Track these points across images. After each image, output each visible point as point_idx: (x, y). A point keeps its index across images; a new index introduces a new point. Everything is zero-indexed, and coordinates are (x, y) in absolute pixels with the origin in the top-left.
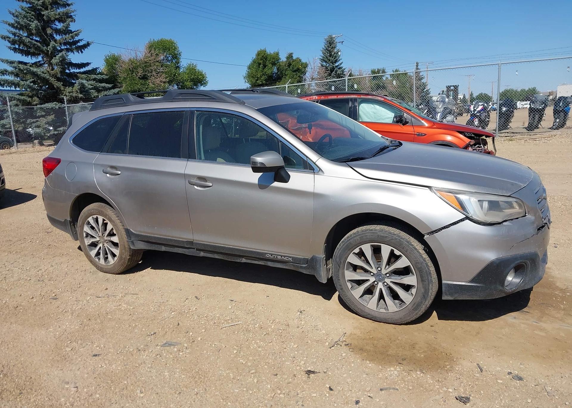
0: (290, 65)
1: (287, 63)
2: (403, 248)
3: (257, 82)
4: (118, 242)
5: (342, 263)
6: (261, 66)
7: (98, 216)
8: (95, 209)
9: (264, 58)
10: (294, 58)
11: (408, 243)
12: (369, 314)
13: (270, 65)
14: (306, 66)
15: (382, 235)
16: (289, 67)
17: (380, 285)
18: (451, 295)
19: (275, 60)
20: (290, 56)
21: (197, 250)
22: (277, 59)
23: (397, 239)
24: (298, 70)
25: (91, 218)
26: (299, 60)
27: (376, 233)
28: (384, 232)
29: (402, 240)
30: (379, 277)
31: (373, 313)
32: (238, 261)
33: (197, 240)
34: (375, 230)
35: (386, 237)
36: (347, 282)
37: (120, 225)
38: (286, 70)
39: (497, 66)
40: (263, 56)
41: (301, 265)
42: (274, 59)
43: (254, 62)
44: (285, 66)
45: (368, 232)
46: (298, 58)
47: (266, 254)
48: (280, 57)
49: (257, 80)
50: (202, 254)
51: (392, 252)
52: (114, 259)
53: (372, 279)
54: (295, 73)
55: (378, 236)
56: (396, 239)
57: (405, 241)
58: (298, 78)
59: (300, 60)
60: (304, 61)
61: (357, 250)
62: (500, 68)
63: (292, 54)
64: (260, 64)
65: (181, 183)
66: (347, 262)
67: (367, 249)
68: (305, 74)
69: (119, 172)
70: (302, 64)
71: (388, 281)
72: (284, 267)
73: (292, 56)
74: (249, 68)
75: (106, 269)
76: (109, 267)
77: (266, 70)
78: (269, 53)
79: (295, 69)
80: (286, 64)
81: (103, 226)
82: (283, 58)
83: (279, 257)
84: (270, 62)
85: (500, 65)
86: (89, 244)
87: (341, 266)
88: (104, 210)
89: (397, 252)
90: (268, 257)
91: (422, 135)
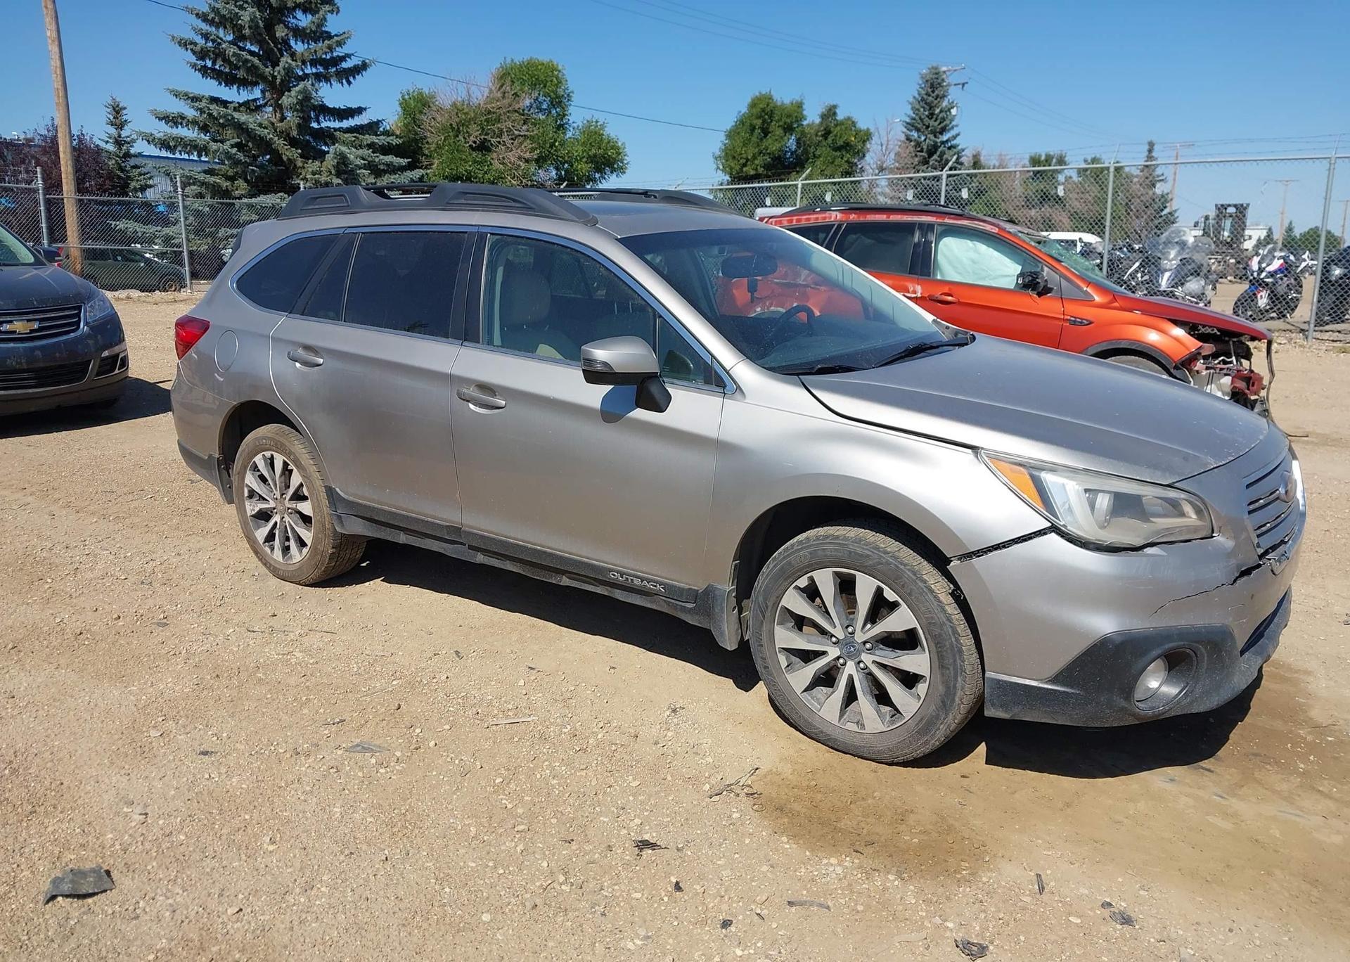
0: (827, 133)
1: (822, 128)
2: (903, 586)
3: (744, 169)
4: (312, 515)
5: (770, 608)
6: (758, 131)
7: (276, 455)
8: (270, 438)
9: (766, 114)
10: (840, 117)
11: (915, 574)
12: (822, 732)
13: (779, 132)
14: (866, 137)
15: (859, 550)
16: (826, 139)
17: (850, 668)
18: (1004, 706)
19: (791, 120)
20: (830, 113)
21: (471, 547)
22: (796, 117)
23: (891, 563)
24: (847, 146)
25: (260, 456)
26: (850, 124)
27: (846, 545)
28: (864, 544)
29: (902, 567)
31: (829, 731)
32: (554, 582)
33: (469, 526)
34: (845, 538)
35: (868, 556)
36: (780, 652)
37: (318, 478)
38: (818, 144)
39: (1325, 162)
40: (763, 110)
41: (683, 604)
42: (789, 116)
43: (742, 122)
44: (817, 135)
45: (828, 541)
46: (849, 118)
47: (611, 570)
48: (805, 113)
49: (745, 165)
50: (480, 558)
51: (879, 592)
52: (301, 552)
53: (833, 652)
54: (838, 153)
55: (850, 552)
56: (888, 563)
57: (909, 570)
58: (846, 166)
59: (853, 122)
60: (862, 125)
61: (803, 582)
62: (1332, 168)
63: (835, 107)
64: (753, 129)
65: (443, 394)
66: (780, 605)
67: (825, 580)
68: (864, 156)
69: (321, 361)
70: (858, 132)
71: (867, 659)
72: (649, 606)
73: (835, 114)
74: (731, 135)
75: (284, 571)
76: (291, 568)
77: (765, 143)
78: (779, 104)
79: (840, 143)
80: (818, 132)
81: (283, 477)
82: (812, 116)
83: (637, 582)
84: (781, 123)
85: (1333, 162)
86: (253, 513)
87: (768, 614)
88: (287, 444)
89: (890, 595)
90: (613, 579)
91: (1081, 324)
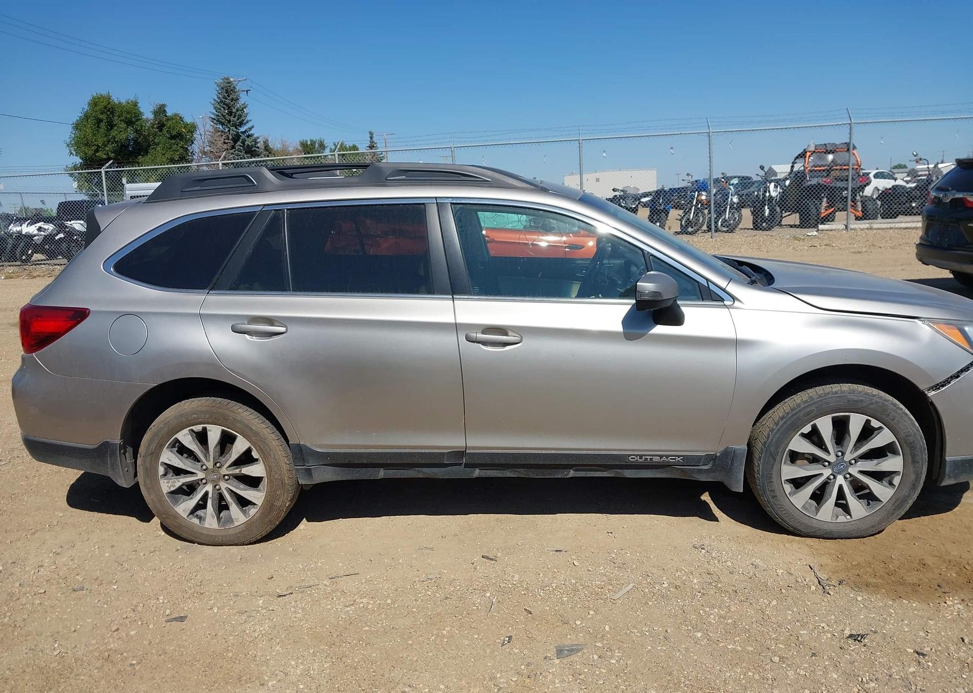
0: (161, 126)
1: (157, 122)
2: (889, 415)
3: (97, 154)
4: (263, 475)
5: (779, 454)
6: (103, 125)
7: (209, 427)
8: (201, 412)
9: (109, 111)
10: (169, 113)
11: (895, 406)
12: (820, 529)
13: (123, 125)
14: (192, 128)
15: (856, 398)
16: (161, 130)
17: (840, 480)
19: (131, 116)
20: (160, 111)
21: (467, 466)
22: (134, 113)
23: (879, 402)
24: (179, 136)
25: (186, 431)
26: (178, 119)
27: (845, 396)
28: (857, 394)
29: (886, 403)
30: (839, 467)
31: (826, 527)
32: (560, 477)
33: (474, 448)
34: (842, 392)
35: (862, 401)
36: (785, 483)
37: (273, 439)
38: (155, 135)
39: (576, 142)
40: (105, 107)
41: (699, 468)
42: (128, 113)
43: (86, 117)
44: (153, 127)
45: (830, 396)
46: (176, 115)
47: (629, 455)
48: (141, 110)
49: (97, 151)
50: (477, 473)
51: (867, 424)
52: (244, 513)
53: (827, 473)
54: (173, 141)
55: (849, 401)
56: (877, 403)
57: (891, 404)
58: (181, 151)
59: (181, 118)
60: (188, 120)
61: (807, 429)
62: (581, 146)
63: (164, 106)
64: (99, 121)
65: (449, 341)
66: (787, 450)
67: (825, 426)
68: (193, 143)
69: (282, 329)
70: (186, 126)
71: (853, 470)
72: (658, 476)
73: (165, 111)
74: (77, 127)
75: (222, 536)
76: (231, 532)
77: (114, 133)
78: (116, 102)
79: (174, 133)
80: (153, 125)
81: (220, 446)
82: (147, 113)
83: (656, 459)
84: (123, 118)
85: (581, 142)
86: (173, 489)
87: (778, 458)
88: (227, 412)
89: (875, 424)
90: (632, 462)
91: (577, 248)
